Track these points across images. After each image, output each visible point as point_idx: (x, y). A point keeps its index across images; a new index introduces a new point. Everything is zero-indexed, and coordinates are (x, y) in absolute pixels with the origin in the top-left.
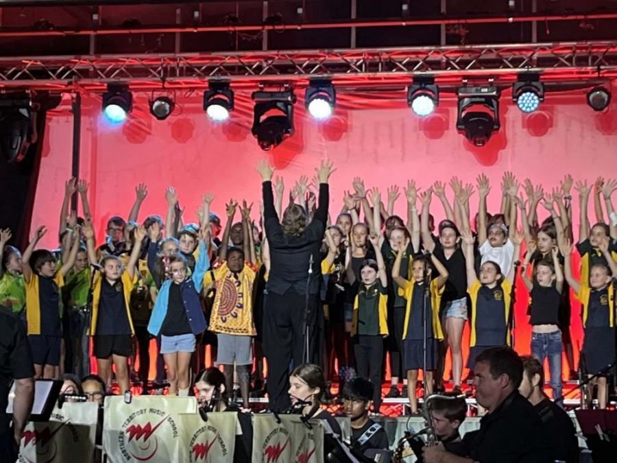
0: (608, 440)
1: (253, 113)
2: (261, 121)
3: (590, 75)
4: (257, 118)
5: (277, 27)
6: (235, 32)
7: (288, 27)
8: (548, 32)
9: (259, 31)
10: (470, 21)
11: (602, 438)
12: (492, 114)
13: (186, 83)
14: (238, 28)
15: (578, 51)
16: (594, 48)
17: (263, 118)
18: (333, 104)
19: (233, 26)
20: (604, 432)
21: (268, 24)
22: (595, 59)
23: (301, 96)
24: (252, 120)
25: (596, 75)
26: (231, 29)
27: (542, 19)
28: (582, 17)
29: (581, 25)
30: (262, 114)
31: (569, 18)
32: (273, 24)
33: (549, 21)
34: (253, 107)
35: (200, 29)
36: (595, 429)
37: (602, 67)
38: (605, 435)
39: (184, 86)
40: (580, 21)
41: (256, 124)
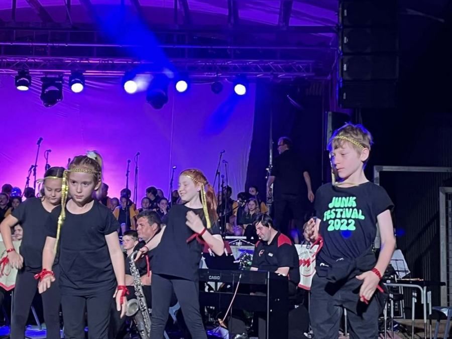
1: (41, 88)
2: (45, 92)
3: (213, 76)
4: (43, 90)
5: (55, 45)
6: (32, 46)
7: (60, 45)
9: (46, 46)
11: (211, 255)
12: (164, 94)
13: (6, 71)
14: (34, 44)
15: (208, 64)
17: (47, 90)
18: (83, 84)
19: (32, 43)
21: (51, 43)
22: (215, 68)
23: (67, 80)
24: (41, 91)
25: (216, 76)
26: (31, 44)
27: (190, 47)
28: (210, 47)
29: (209, 51)
31: (204, 47)
32: (53, 43)
33: (194, 48)
34: (41, 85)
35: (14, 44)
36: (208, 251)
37: (219, 72)
39: (5, 72)
40: (208, 49)
41: (43, 94)
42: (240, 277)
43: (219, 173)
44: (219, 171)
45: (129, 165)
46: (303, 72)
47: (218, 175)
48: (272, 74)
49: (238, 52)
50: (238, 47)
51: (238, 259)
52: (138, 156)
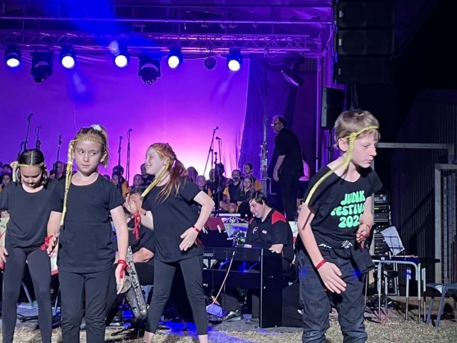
0: (207, 233)
1: (31, 63)
2: (36, 67)
3: (206, 51)
4: (33, 65)
5: (45, 19)
6: (22, 20)
7: (50, 19)
8: (185, 28)
9: (35, 20)
10: (145, 21)
11: (204, 232)
12: (157, 69)
14: (24, 18)
15: (200, 39)
16: (208, 37)
17: (37, 65)
18: (74, 59)
20: (205, 229)
21: (40, 17)
22: (209, 43)
23: (57, 55)
24: (31, 67)
25: (209, 51)
26: (20, 18)
27: (183, 21)
28: (202, 21)
29: (202, 26)
30: (36, 64)
31: (196, 21)
32: (43, 17)
33: (186, 23)
34: (31, 60)
35: (3, 18)
37: (212, 47)
38: (206, 231)
40: (202, 23)
41: (33, 69)
42: (234, 254)
43: (212, 150)
44: (212, 148)
45: (121, 142)
46: (298, 47)
47: (211, 152)
48: (266, 49)
49: (231, 26)
50: (231, 22)
51: (232, 236)
52: (131, 132)
